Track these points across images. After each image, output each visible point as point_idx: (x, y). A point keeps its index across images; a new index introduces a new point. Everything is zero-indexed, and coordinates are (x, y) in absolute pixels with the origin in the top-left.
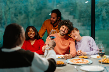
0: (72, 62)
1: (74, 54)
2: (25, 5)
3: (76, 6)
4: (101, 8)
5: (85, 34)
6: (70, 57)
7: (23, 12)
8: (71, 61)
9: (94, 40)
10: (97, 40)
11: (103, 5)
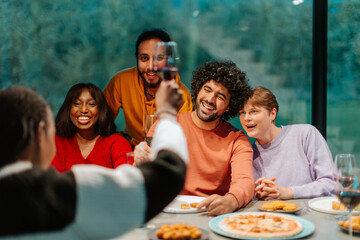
0: (235, 227)
1: (245, 196)
2: (92, 17)
3: (266, 20)
4: (350, 28)
5: (292, 114)
6: (229, 205)
7: (85, 40)
8: (230, 223)
9: (325, 137)
10: (333, 136)
11: (356, 16)
